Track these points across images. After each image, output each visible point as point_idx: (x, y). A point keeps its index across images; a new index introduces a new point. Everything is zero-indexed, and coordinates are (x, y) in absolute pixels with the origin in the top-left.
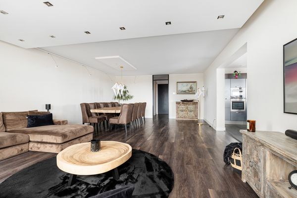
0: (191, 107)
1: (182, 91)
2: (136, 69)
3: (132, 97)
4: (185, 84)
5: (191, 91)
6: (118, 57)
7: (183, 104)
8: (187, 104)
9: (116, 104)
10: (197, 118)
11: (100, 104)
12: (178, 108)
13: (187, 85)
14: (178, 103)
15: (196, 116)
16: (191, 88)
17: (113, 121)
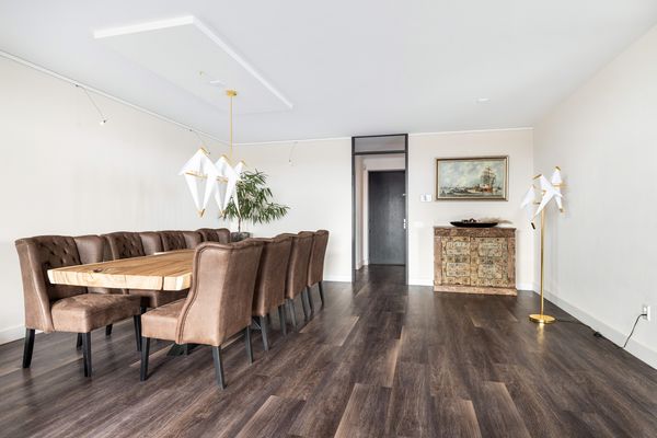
0: (490, 246)
1: (456, 190)
2: (291, 106)
3: (282, 211)
4: (465, 165)
5: (488, 191)
6: (188, 19)
7: (460, 234)
8: (474, 236)
9: (223, 236)
10: (514, 288)
11: (144, 238)
12: (439, 249)
13: (474, 169)
14: (440, 232)
15: (511, 280)
16: (487, 178)
17: (156, 325)
